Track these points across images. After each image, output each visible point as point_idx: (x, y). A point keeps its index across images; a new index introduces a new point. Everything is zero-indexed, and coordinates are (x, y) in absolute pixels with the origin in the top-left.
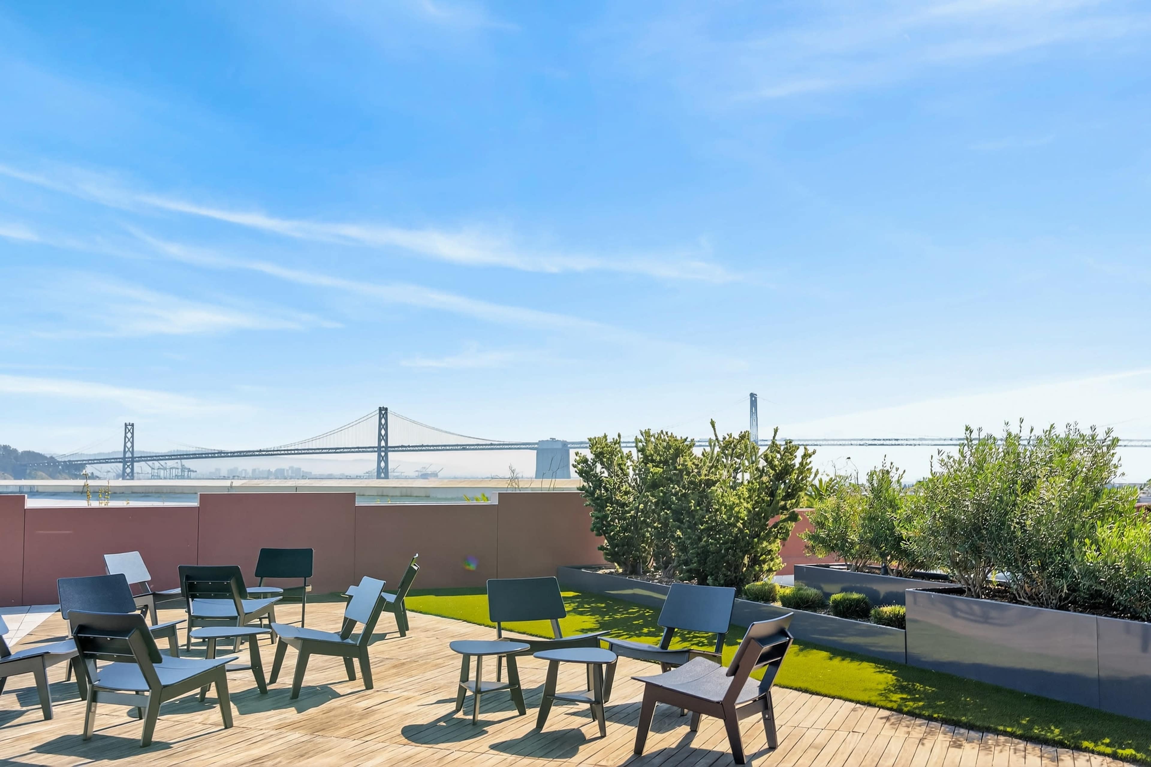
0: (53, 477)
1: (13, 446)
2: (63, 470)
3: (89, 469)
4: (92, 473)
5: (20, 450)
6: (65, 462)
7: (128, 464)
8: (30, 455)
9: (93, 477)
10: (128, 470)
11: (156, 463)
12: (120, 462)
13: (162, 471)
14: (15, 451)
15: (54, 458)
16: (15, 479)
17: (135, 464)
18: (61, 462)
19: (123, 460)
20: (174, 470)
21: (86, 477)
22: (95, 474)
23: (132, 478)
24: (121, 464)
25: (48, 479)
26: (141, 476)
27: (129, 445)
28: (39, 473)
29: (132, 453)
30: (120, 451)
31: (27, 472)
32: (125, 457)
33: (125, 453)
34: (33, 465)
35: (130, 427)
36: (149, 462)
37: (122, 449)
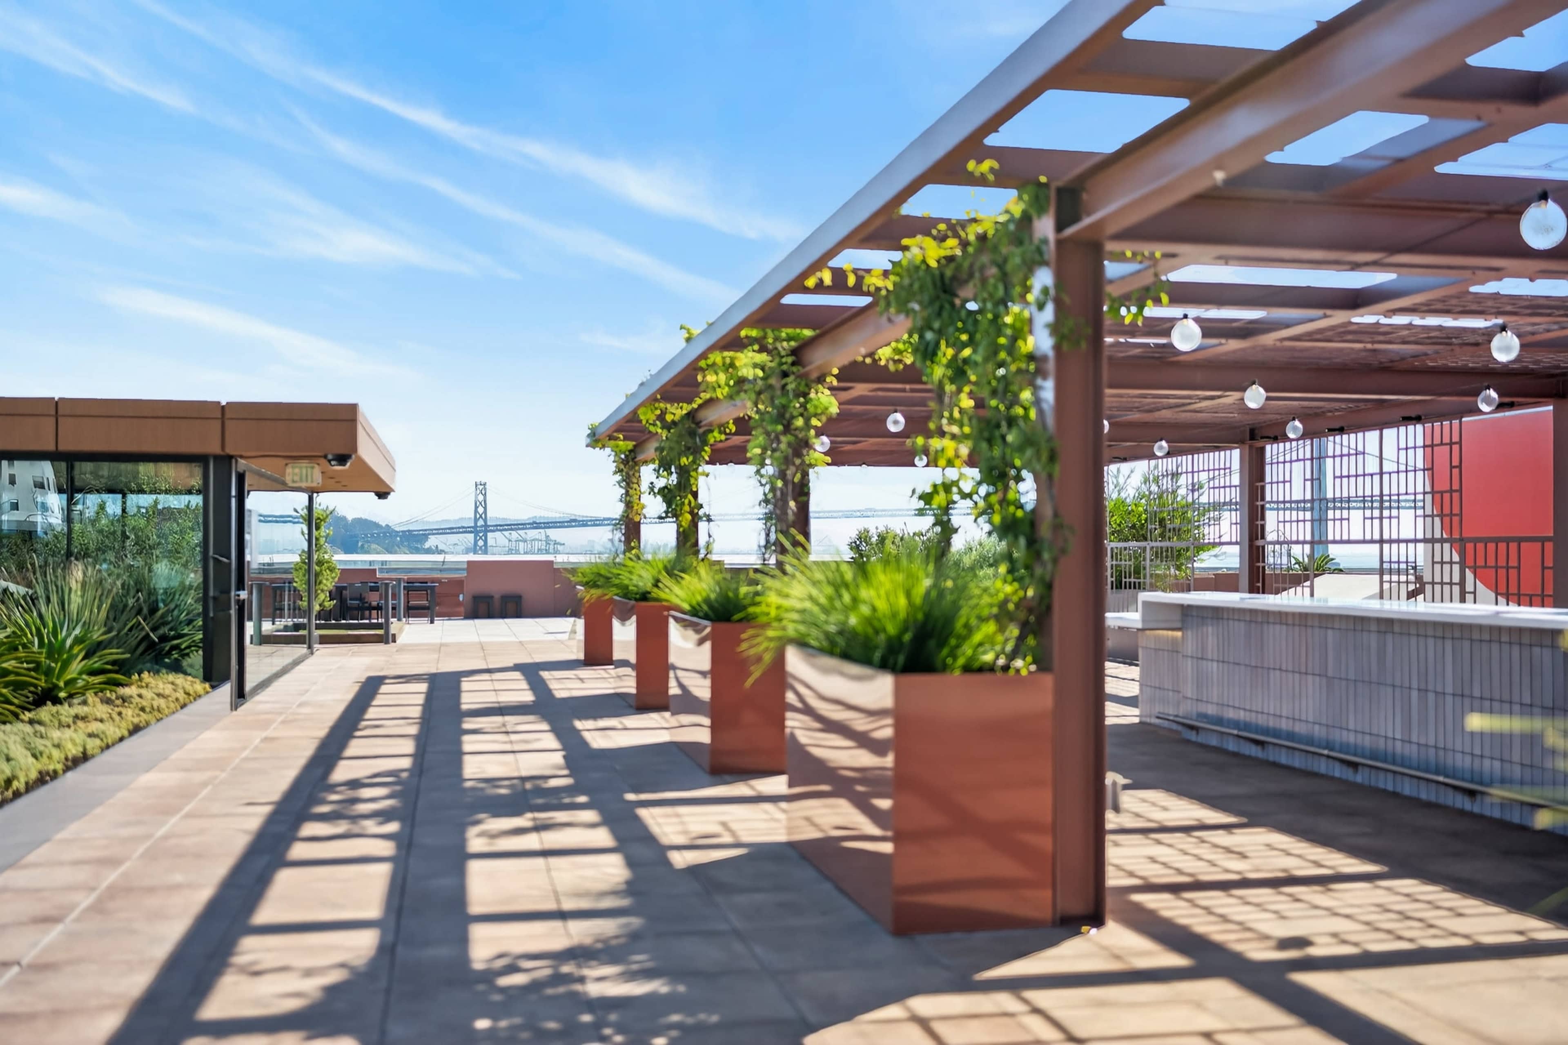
0: (390, 551)
2: (401, 543)
3: (432, 541)
4: (436, 546)
5: (350, 517)
6: (403, 532)
7: (481, 534)
9: (436, 551)
10: (481, 543)
11: (514, 533)
12: (470, 532)
13: (521, 544)
14: (344, 519)
15: (390, 527)
16: (346, 553)
17: (489, 534)
18: (399, 531)
19: (474, 530)
20: (536, 542)
21: (429, 551)
22: (439, 547)
23: (485, 552)
24: (473, 535)
26: (497, 549)
27: (481, 510)
28: (374, 546)
29: (485, 520)
30: (470, 518)
31: (360, 544)
32: (476, 526)
33: (476, 520)
34: (366, 535)
35: (481, 487)
36: (506, 533)
37: (472, 516)
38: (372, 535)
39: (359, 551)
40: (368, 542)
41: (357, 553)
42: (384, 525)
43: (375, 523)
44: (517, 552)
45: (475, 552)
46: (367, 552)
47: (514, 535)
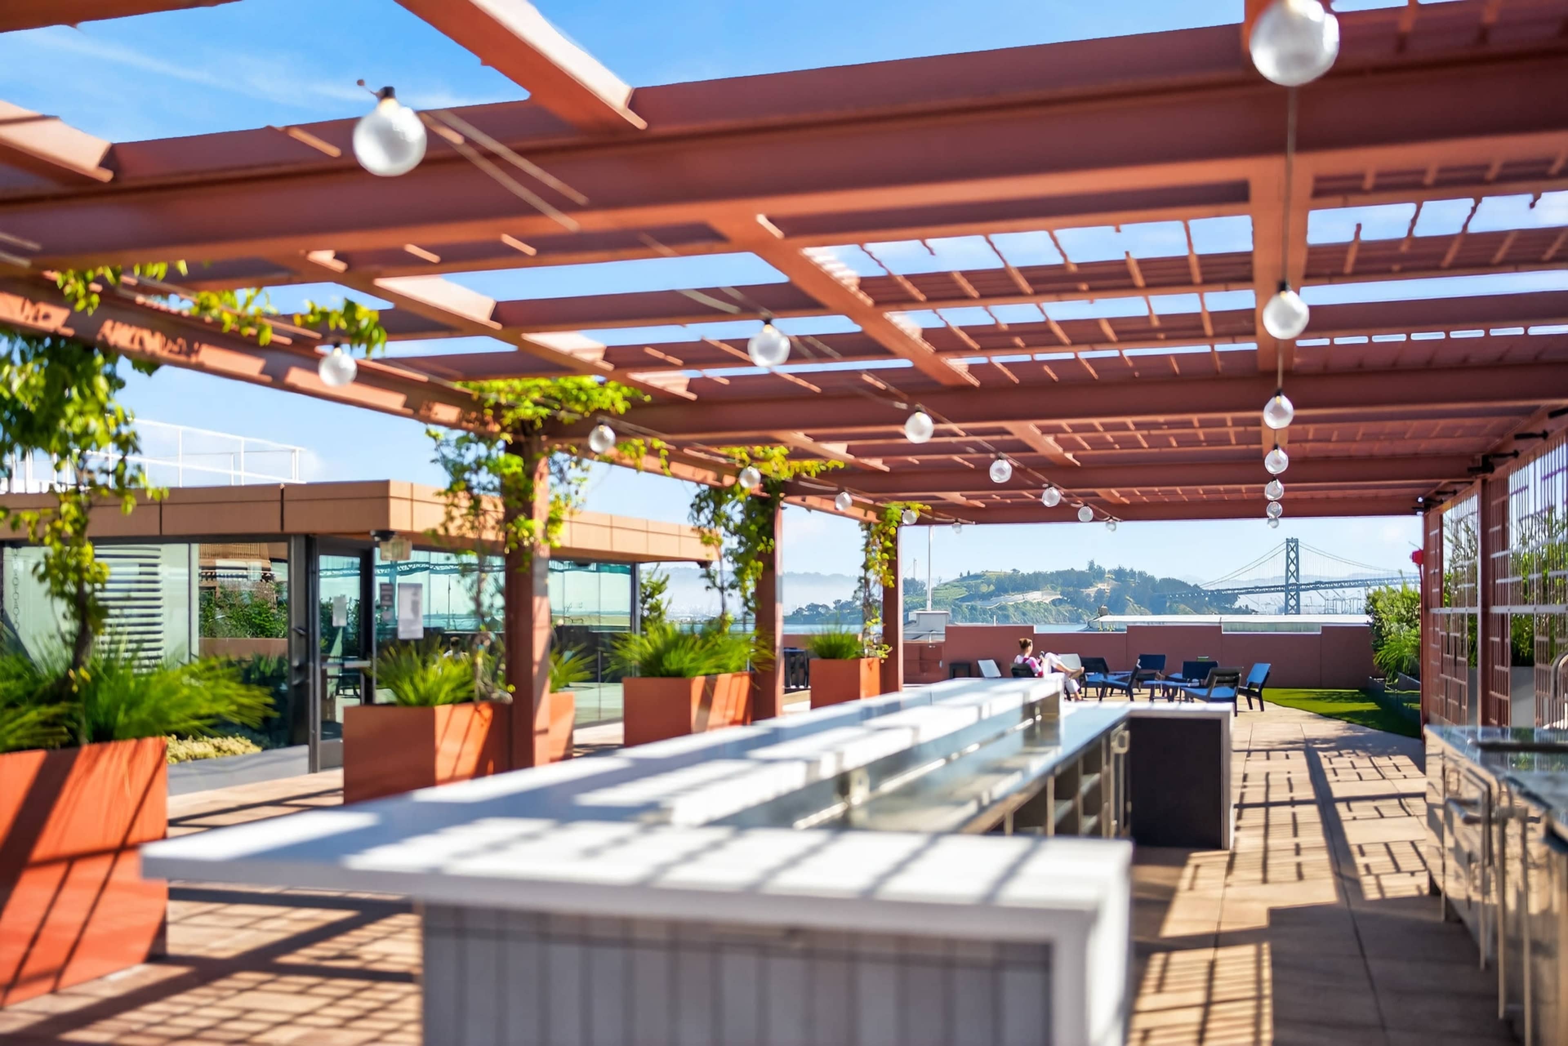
0: (1198, 612)
1: (1149, 573)
2: (1210, 603)
3: (1242, 601)
4: (1247, 606)
5: (1158, 577)
6: (1212, 591)
7: (1293, 593)
8: (1169, 583)
9: (1247, 611)
10: (1292, 602)
11: (1330, 591)
12: (1282, 591)
13: (1339, 603)
14: (1152, 579)
15: (1198, 587)
16: (1153, 614)
17: (1301, 593)
18: (1208, 591)
19: (1286, 588)
20: (1356, 601)
21: (1239, 611)
22: (1250, 607)
23: (1298, 612)
24: (1283, 594)
25: (1192, 614)
26: (1311, 610)
27: (1292, 568)
28: (1182, 606)
29: (1297, 579)
30: (1282, 577)
31: (1168, 604)
32: (1287, 585)
33: (1287, 579)
34: (1174, 596)
35: (1292, 545)
36: (1322, 591)
37: (1284, 574)
38: (1180, 595)
39: (1167, 611)
40: (1176, 602)
41: (1165, 614)
42: (1192, 585)
43: (1183, 583)
44: (1335, 613)
45: (1287, 612)
46: (1175, 613)
47: (1331, 593)
